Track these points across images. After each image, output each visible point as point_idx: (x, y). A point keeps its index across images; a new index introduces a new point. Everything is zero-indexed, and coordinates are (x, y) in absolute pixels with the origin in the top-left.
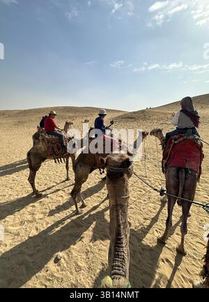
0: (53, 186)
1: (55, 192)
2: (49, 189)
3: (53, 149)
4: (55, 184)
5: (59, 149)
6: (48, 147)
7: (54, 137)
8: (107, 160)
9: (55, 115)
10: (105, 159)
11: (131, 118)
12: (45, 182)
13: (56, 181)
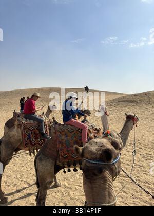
0: (25, 188)
1: (25, 197)
2: (18, 191)
3: (29, 137)
4: (26, 186)
5: (36, 138)
6: (24, 135)
7: (32, 122)
8: (83, 150)
9: (38, 97)
10: (81, 149)
11: (132, 102)
12: (15, 181)
13: (29, 181)
